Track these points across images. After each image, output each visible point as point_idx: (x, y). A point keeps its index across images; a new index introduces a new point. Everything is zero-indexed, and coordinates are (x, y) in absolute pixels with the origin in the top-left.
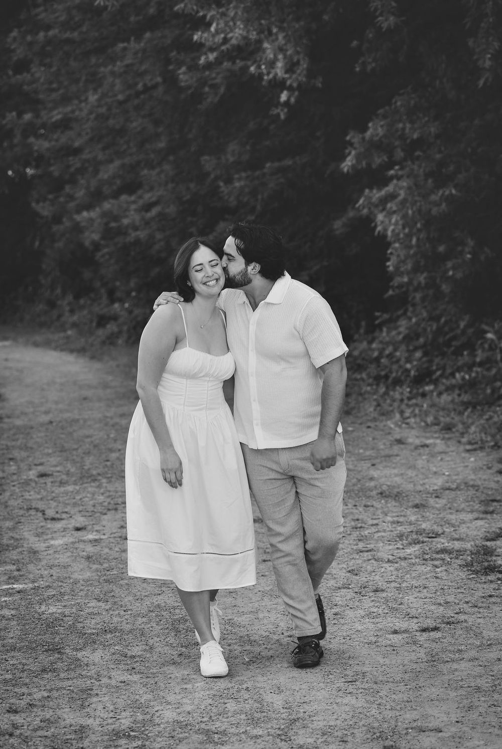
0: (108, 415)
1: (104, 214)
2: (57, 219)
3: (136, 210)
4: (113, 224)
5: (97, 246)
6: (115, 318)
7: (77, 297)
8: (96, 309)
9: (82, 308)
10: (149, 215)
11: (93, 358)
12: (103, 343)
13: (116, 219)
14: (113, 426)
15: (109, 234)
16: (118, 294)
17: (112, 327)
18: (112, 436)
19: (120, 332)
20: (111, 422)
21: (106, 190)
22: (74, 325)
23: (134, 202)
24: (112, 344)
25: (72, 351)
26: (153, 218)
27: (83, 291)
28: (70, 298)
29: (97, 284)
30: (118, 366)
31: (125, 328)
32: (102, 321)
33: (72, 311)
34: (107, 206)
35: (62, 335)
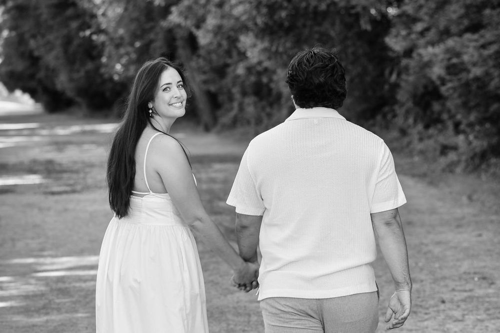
0: (425, 241)
1: (448, 51)
2: (408, 53)
3: (475, 47)
4: (455, 61)
5: (443, 82)
6: (455, 148)
7: (427, 127)
8: (442, 139)
9: (430, 137)
10: (486, 53)
11: (432, 183)
12: (443, 170)
13: (458, 55)
14: (425, 253)
15: (453, 69)
16: (462, 127)
17: (452, 156)
18: (420, 264)
19: (459, 162)
20: (425, 249)
21: (454, 29)
22: (422, 152)
23: (476, 41)
24: (452, 171)
25: (413, 176)
26: (490, 56)
27: (432, 121)
28: (420, 127)
29: (445, 116)
30: (451, 193)
31: (464, 158)
32: (445, 150)
33: (421, 140)
34: (451, 42)
35: (409, 160)
